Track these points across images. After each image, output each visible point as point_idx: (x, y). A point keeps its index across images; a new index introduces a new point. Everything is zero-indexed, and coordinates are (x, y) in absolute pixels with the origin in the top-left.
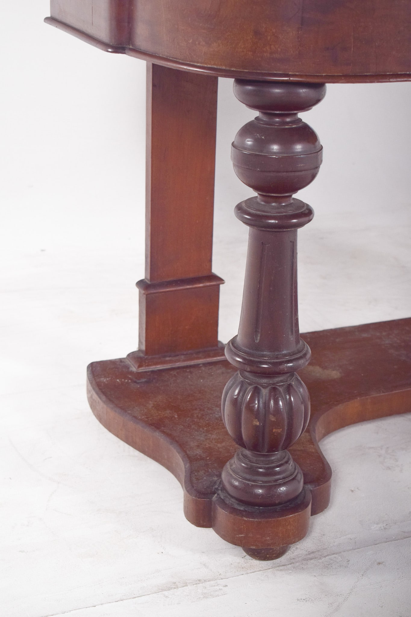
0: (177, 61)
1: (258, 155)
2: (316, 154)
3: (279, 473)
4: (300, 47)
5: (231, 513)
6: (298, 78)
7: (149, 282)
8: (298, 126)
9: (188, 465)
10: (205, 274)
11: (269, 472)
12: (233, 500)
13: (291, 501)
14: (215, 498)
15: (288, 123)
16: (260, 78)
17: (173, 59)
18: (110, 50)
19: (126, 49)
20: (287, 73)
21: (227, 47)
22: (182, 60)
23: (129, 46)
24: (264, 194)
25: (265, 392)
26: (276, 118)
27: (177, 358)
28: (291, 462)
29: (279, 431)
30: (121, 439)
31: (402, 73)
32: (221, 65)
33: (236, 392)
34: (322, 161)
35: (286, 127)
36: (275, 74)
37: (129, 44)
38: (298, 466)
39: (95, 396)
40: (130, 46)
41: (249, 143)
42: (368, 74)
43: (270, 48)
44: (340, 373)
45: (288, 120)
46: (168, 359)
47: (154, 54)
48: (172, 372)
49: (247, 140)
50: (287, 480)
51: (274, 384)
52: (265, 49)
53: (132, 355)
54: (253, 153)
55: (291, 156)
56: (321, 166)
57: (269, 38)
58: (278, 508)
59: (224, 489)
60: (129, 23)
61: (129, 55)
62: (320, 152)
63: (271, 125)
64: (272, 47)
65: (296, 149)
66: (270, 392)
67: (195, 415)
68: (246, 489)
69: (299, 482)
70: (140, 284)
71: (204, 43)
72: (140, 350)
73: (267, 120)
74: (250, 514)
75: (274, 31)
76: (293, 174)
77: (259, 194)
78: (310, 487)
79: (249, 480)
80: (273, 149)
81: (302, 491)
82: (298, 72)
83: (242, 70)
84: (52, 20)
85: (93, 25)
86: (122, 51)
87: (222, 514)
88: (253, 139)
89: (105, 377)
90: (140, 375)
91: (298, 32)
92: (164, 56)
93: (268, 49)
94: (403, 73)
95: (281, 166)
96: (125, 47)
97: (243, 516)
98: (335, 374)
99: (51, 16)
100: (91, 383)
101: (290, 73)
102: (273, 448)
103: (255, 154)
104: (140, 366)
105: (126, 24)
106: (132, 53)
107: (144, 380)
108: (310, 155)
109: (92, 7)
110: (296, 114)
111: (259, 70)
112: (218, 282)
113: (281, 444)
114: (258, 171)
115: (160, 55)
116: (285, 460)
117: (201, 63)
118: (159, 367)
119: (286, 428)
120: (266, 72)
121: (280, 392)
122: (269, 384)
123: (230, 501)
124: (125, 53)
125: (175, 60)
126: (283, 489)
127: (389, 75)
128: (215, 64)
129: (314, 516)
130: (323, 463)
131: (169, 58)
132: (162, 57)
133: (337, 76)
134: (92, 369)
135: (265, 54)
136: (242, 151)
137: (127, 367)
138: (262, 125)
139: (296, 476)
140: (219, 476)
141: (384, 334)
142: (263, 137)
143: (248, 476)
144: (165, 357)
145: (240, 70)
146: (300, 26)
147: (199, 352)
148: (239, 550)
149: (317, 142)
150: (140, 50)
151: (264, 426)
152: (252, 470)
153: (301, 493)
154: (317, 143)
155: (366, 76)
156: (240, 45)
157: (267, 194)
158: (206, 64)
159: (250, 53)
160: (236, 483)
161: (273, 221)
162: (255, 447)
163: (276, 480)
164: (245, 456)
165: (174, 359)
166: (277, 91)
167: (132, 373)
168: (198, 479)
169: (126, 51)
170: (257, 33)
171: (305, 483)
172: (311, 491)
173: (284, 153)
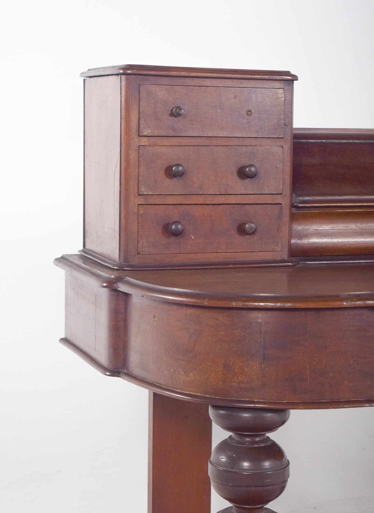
0: (161, 386)
1: (230, 471)
2: (283, 470)
4: (263, 378)
6: (262, 404)
8: (266, 444)
15: (257, 443)
17: (158, 384)
18: (108, 374)
19: (121, 373)
20: (253, 400)
21: (202, 377)
22: (165, 386)
23: (123, 370)
24: (238, 505)
26: (247, 438)
31: (354, 400)
32: (197, 392)
34: (289, 476)
35: (255, 446)
36: (242, 401)
37: (124, 369)
40: (125, 370)
41: (224, 460)
42: (324, 401)
43: (238, 379)
45: (257, 439)
47: (143, 379)
49: (221, 457)
52: (233, 380)
54: (226, 469)
55: (259, 472)
56: (289, 480)
57: (236, 370)
60: (124, 351)
61: (123, 379)
62: (287, 467)
63: (242, 444)
64: (239, 377)
65: (265, 466)
71: (183, 373)
73: (238, 439)
75: (240, 364)
76: (261, 489)
77: (233, 505)
80: (243, 466)
82: (263, 399)
83: (214, 397)
84: (66, 341)
85: (95, 351)
86: (118, 375)
88: (225, 456)
91: (261, 366)
92: (151, 382)
93: (236, 380)
94: (356, 399)
95: (251, 481)
96: (121, 371)
99: (65, 338)
101: (255, 400)
103: (227, 470)
105: (121, 352)
106: (126, 377)
108: (277, 471)
109: (95, 335)
110: (264, 434)
111: (229, 397)
114: (230, 485)
115: (148, 381)
117: (181, 390)
120: (235, 399)
124: (120, 377)
125: (160, 385)
127: (343, 401)
128: (191, 391)
131: (155, 384)
132: (149, 382)
133: (296, 403)
135: (233, 384)
136: (217, 467)
138: (235, 444)
142: (234, 455)
145: (213, 397)
146: (262, 361)
149: (284, 458)
150: (132, 374)
154: (284, 460)
155: (322, 402)
156: (212, 375)
157: (240, 506)
158: (185, 391)
159: (221, 383)
166: (246, 415)
169: (121, 375)
170: (226, 366)
173: (253, 470)
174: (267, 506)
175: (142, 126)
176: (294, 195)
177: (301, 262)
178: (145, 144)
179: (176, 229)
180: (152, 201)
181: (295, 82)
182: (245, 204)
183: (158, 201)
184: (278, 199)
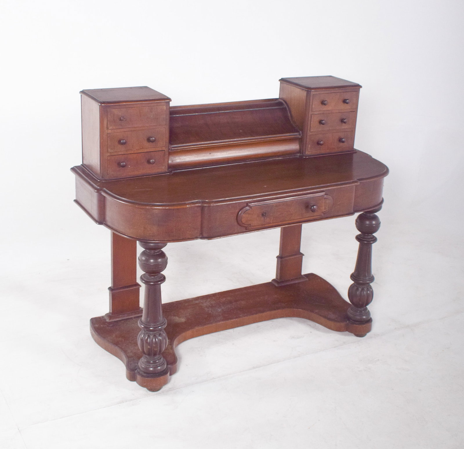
0: (120, 232)
2: (165, 261)
3: (157, 363)
4: (158, 232)
5: (141, 376)
7: (113, 288)
8: (160, 253)
9: (127, 359)
10: (134, 283)
11: (155, 362)
12: (142, 372)
13: (162, 372)
14: (136, 371)
16: (146, 241)
18: (98, 223)
19: (103, 224)
21: (135, 231)
25: (151, 336)
26: (152, 251)
27: (124, 315)
28: (162, 358)
29: (157, 349)
30: (103, 348)
32: (134, 236)
33: (142, 336)
36: (151, 240)
38: (165, 360)
39: (93, 332)
44: (185, 319)
46: (120, 316)
47: (113, 228)
48: (122, 321)
50: (160, 365)
51: (155, 334)
53: (107, 315)
57: (148, 229)
58: (157, 374)
59: (139, 368)
61: (104, 226)
64: (149, 232)
65: (159, 261)
66: (153, 336)
67: (130, 339)
68: (146, 369)
69: (165, 365)
70: (110, 288)
71: (128, 229)
72: (110, 313)
74: (148, 377)
75: (149, 227)
78: (169, 366)
79: (147, 365)
80: (151, 261)
81: (166, 368)
82: (158, 240)
83: (140, 238)
84: (76, 201)
87: (139, 377)
88: (144, 258)
89: (97, 324)
90: (110, 323)
91: (157, 228)
95: (154, 267)
97: (145, 377)
98: (183, 320)
100: (92, 327)
101: (155, 240)
102: (155, 355)
103: (145, 263)
104: (110, 320)
107: (111, 325)
108: (163, 262)
109: (92, 206)
111: (146, 239)
112: (139, 287)
113: (158, 353)
114: (147, 268)
116: (160, 358)
117: (127, 234)
118: (117, 319)
119: (159, 348)
120: (148, 240)
121: (156, 336)
122: (153, 334)
123: (141, 373)
126: (159, 368)
127: (187, 239)
128: (132, 235)
129: (171, 376)
130: (175, 357)
131: (118, 231)
132: (115, 230)
133: (170, 240)
134: (92, 321)
135: (147, 234)
137: (105, 320)
138: (147, 253)
139: (164, 363)
140: (138, 363)
141: (204, 301)
142: (148, 257)
143: (147, 364)
144: (119, 315)
146: (158, 226)
147: (132, 313)
148: (145, 389)
150: (108, 225)
151: (151, 348)
152: (148, 362)
153: (166, 369)
154: (166, 257)
155: (180, 239)
156: (139, 231)
158: (129, 235)
159: (143, 234)
160: (143, 366)
161: (152, 283)
162: (149, 354)
163: (157, 365)
164: (146, 357)
165: (123, 316)
166: (152, 245)
167: (107, 322)
168: (130, 365)
170: (145, 228)
171: (167, 365)
172: (170, 368)
173: (154, 263)
174: (161, 273)
175: (109, 126)
176: (170, 145)
177: (173, 171)
178: (110, 132)
179: (123, 165)
180: (113, 154)
181: (170, 102)
182: (150, 152)
183: (115, 154)
184: (164, 149)
